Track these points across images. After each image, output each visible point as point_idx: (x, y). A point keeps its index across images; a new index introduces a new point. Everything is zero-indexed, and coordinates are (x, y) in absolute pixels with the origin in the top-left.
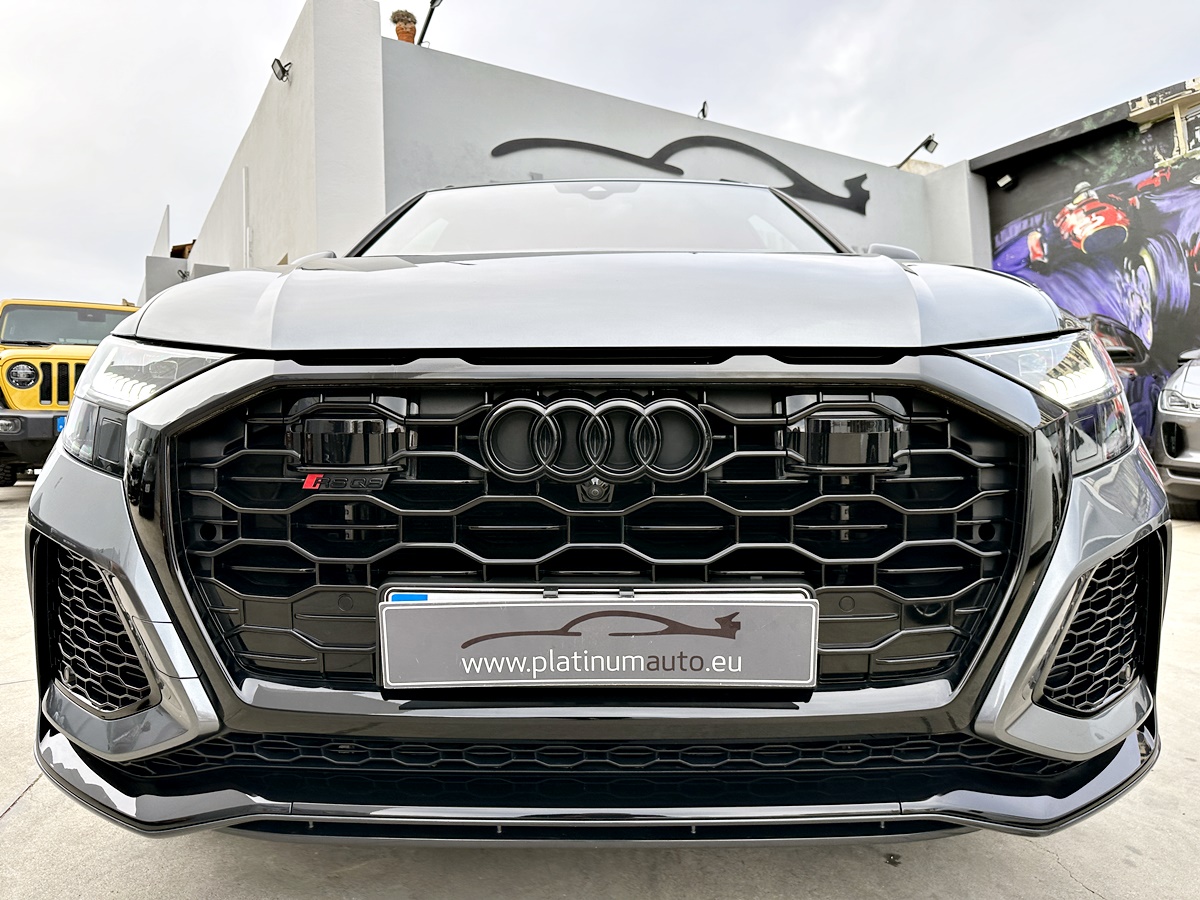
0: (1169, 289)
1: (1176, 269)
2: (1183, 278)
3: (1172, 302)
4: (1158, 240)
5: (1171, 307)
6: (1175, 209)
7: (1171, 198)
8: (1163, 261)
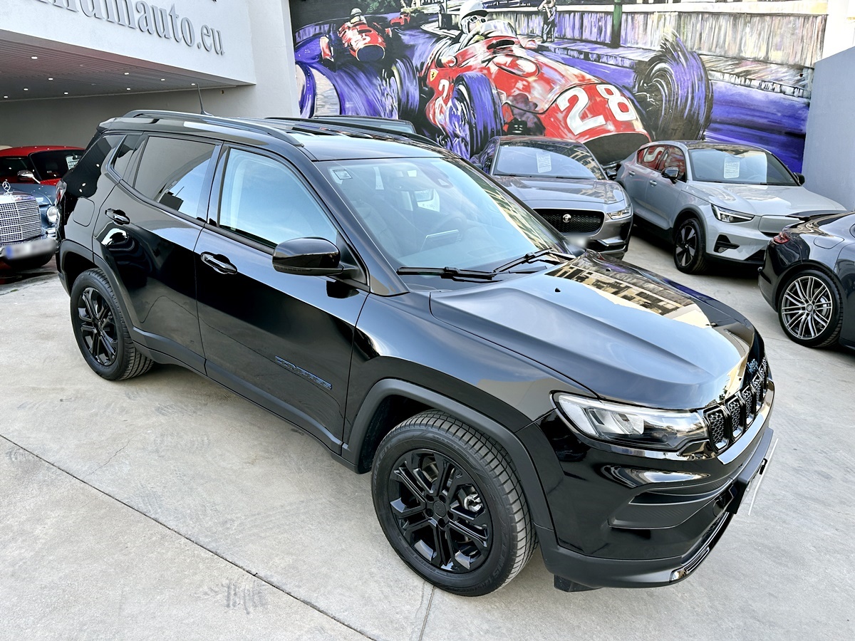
0: (408, 96)
1: (412, 84)
2: (416, 90)
3: (410, 104)
4: (402, 61)
5: (409, 106)
6: (412, 43)
7: (411, 35)
8: (405, 76)
